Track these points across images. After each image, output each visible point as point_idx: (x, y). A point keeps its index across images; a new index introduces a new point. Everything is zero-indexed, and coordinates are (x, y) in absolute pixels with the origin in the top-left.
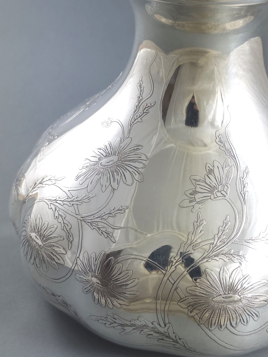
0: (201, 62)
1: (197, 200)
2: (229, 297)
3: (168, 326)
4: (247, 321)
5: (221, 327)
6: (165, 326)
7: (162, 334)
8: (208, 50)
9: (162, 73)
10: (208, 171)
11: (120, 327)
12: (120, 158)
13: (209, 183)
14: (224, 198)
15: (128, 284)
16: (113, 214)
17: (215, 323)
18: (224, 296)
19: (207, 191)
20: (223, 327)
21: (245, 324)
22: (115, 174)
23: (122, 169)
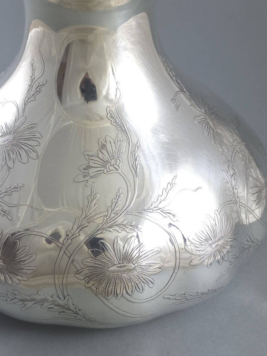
0: (91, 38)
1: (91, 175)
2: (124, 266)
3: (67, 298)
4: (143, 289)
5: (117, 295)
6: (65, 298)
7: (62, 306)
8: (95, 27)
9: (54, 52)
10: (100, 146)
11: (20, 303)
12: (15, 137)
13: (102, 158)
14: (117, 171)
15: (25, 260)
16: (9, 192)
17: (111, 292)
18: (119, 265)
19: (100, 166)
20: (120, 296)
21: (141, 291)
22: (11, 152)
23: (18, 148)
